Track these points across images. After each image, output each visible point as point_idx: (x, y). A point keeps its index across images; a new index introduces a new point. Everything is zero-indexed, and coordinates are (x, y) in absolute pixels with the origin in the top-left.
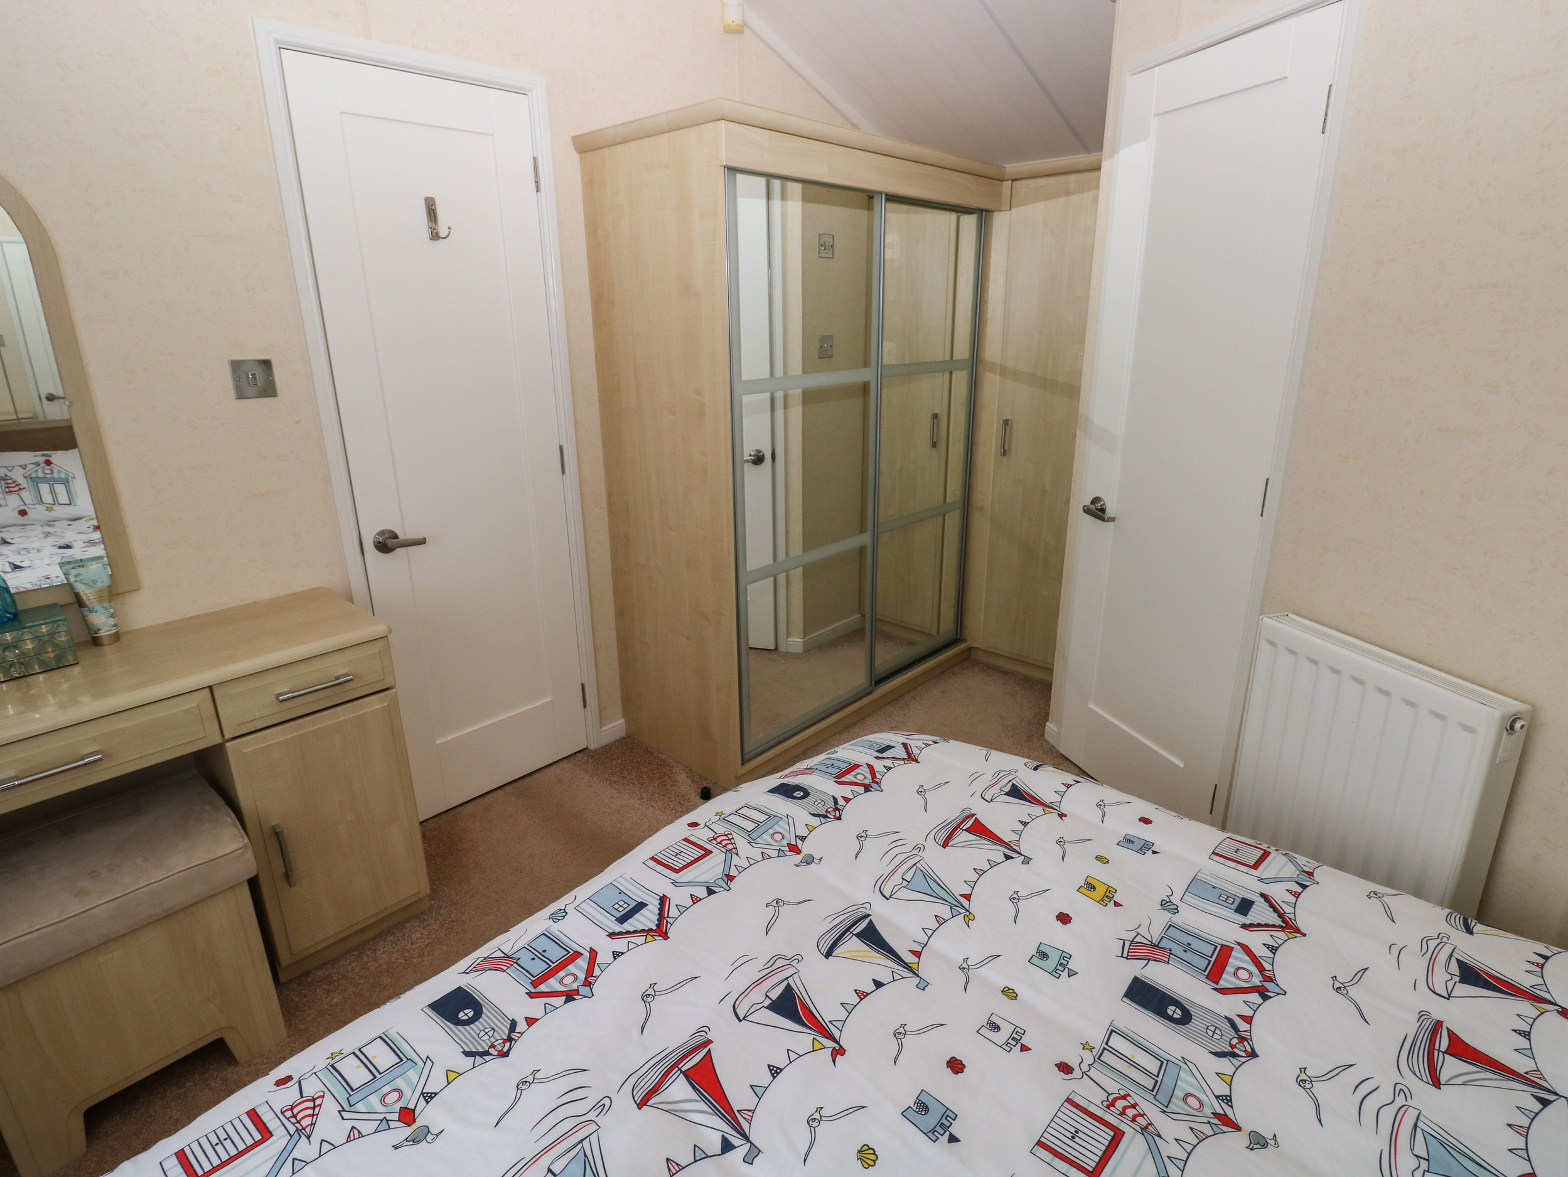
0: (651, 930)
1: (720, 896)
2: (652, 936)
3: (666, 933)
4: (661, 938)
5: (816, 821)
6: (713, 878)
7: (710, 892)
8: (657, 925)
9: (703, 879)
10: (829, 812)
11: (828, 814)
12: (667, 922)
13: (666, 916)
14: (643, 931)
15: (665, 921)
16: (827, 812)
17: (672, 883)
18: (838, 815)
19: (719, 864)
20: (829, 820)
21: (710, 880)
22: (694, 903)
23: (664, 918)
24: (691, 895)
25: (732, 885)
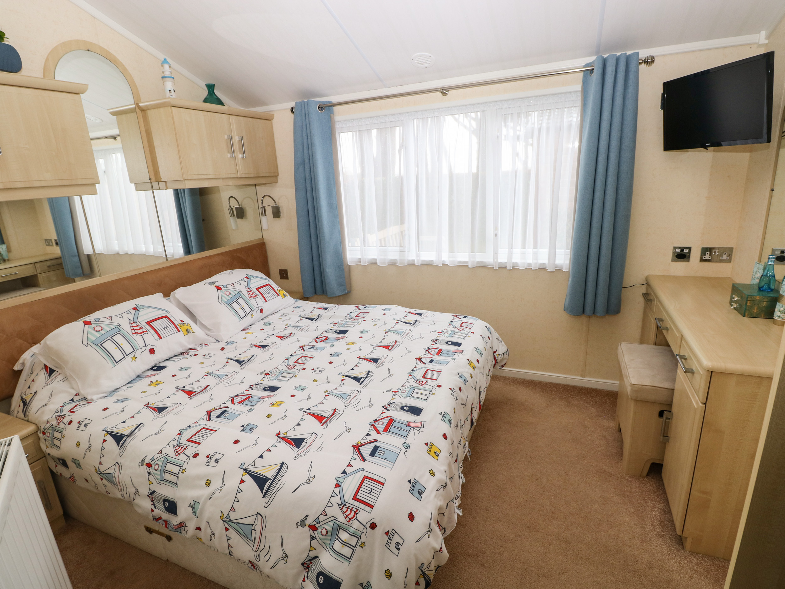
0: (361, 446)
1: (338, 473)
2: (359, 444)
3: (354, 447)
4: (355, 445)
5: (312, 554)
6: (346, 481)
7: (344, 472)
8: (360, 449)
9: (350, 478)
10: (310, 563)
11: (310, 562)
12: (356, 452)
13: (358, 454)
14: (364, 445)
15: (357, 452)
16: (311, 563)
17: (364, 469)
18: (305, 565)
19: (347, 491)
20: (307, 560)
21: (347, 479)
22: (349, 464)
23: (358, 453)
24: (352, 466)
25: (335, 482)
